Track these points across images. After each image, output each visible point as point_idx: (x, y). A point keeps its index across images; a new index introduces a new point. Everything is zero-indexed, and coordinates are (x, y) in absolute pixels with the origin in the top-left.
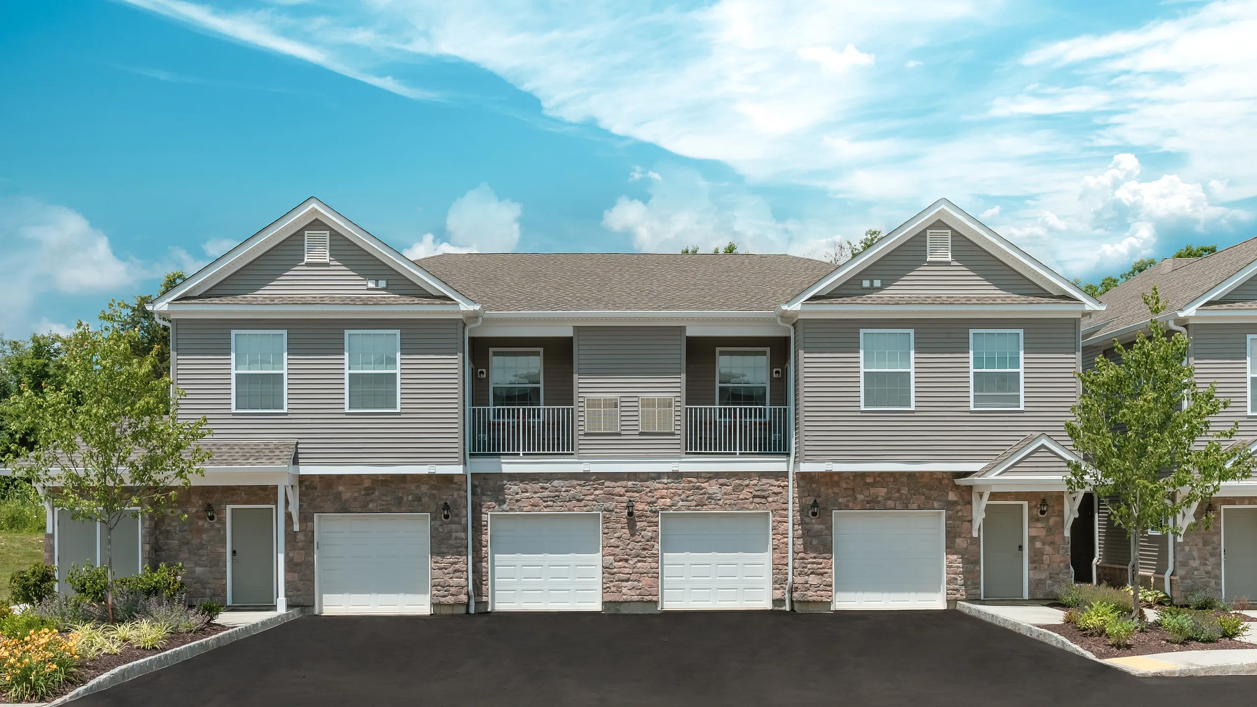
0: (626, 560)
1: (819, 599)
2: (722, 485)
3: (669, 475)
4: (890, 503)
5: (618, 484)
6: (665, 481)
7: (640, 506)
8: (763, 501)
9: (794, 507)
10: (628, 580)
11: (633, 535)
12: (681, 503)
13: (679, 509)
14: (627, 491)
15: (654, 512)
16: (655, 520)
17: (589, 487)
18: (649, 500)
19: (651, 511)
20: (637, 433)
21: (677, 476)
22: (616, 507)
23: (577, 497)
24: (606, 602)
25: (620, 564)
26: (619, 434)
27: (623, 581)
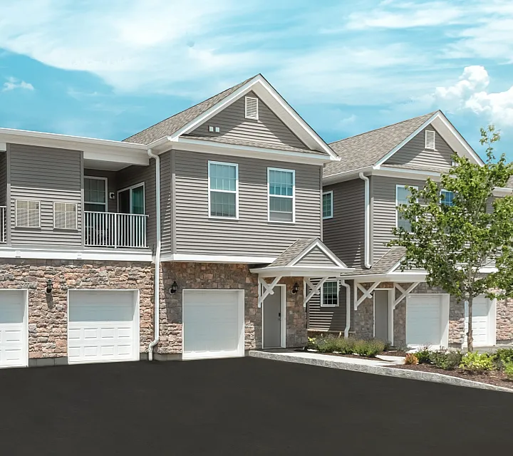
0: (45, 326)
1: (175, 351)
2: (109, 270)
3: (75, 262)
4: (215, 284)
5: (40, 268)
6: (72, 266)
7: (55, 285)
8: (134, 282)
9: (160, 286)
10: (46, 342)
11: (51, 307)
12: (82, 283)
13: (81, 287)
14: (45, 274)
15: (64, 290)
16: (64, 295)
17: (19, 270)
18: (61, 280)
19: (62, 289)
20: (52, 229)
21: (80, 263)
22: (38, 285)
23: (10, 278)
24: (31, 359)
25: (41, 329)
26: (39, 230)
27: (43, 342)
